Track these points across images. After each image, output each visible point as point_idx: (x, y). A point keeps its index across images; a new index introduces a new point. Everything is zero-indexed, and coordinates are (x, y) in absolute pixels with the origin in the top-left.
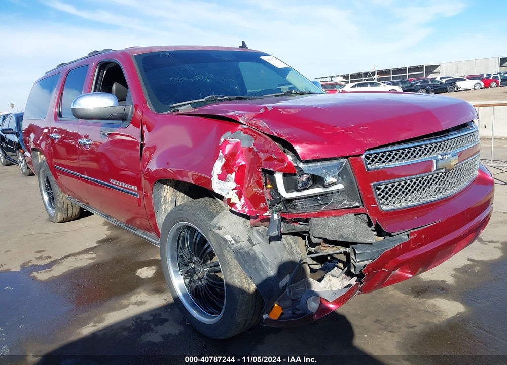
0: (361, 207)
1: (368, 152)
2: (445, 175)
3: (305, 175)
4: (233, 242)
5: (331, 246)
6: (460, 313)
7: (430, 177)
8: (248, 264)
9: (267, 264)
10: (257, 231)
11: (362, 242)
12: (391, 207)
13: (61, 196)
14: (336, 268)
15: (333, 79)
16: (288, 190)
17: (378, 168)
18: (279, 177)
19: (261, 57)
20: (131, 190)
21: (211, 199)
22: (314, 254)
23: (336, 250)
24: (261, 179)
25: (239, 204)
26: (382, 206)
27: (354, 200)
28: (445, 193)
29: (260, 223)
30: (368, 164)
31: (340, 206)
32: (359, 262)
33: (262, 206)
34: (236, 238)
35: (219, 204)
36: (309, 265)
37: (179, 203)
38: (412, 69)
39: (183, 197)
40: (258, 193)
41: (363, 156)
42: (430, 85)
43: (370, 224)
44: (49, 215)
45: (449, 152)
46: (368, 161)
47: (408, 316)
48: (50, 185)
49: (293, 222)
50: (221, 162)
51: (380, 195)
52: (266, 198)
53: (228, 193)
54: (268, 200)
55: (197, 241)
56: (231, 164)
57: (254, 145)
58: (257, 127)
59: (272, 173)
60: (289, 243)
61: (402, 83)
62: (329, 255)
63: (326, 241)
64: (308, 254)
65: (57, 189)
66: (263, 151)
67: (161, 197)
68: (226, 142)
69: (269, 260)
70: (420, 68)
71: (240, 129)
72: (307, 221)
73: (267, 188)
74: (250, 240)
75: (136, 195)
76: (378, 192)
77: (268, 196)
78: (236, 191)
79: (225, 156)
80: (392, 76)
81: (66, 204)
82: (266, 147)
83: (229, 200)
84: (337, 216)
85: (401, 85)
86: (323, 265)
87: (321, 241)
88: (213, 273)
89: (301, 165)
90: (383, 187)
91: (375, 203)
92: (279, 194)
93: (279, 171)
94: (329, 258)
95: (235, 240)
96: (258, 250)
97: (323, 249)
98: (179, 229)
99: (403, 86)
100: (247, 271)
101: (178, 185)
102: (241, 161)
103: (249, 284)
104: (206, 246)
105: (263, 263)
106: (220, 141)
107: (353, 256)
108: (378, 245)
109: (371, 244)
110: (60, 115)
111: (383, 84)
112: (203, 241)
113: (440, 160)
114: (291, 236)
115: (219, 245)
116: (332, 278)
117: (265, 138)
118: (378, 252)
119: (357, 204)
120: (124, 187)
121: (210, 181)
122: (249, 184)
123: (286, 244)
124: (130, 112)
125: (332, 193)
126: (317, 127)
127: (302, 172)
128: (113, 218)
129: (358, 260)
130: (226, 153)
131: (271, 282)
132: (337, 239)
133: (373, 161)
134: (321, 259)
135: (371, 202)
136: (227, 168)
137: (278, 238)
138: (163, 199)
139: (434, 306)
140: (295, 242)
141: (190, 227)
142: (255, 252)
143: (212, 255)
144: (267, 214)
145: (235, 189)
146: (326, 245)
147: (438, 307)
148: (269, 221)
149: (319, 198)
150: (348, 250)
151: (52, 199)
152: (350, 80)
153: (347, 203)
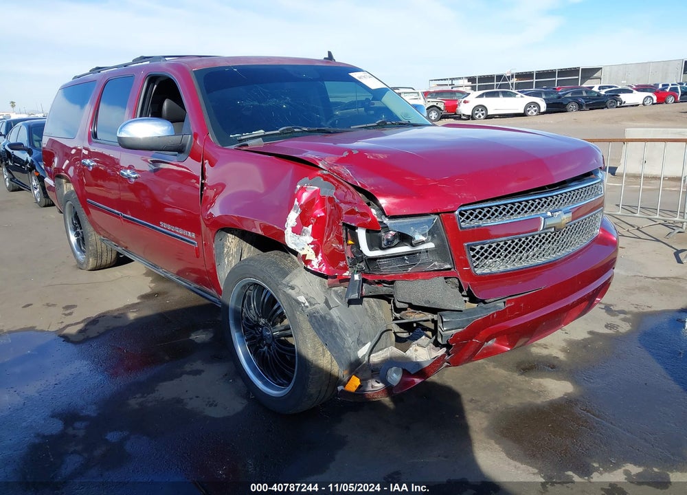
0: (453, 270)
1: (463, 208)
2: (555, 235)
3: (391, 232)
4: (307, 304)
5: (418, 312)
6: (569, 394)
7: (536, 236)
8: (323, 329)
9: (345, 330)
10: (336, 292)
11: (450, 308)
12: (486, 271)
13: (93, 237)
14: (424, 337)
15: (454, 82)
16: (371, 247)
17: (473, 227)
18: (361, 234)
19: (351, 74)
20: (187, 236)
21: (282, 253)
22: (399, 320)
23: (423, 317)
24: (341, 234)
25: (316, 262)
26: (476, 269)
27: (446, 261)
28: (554, 256)
29: (339, 283)
30: (462, 222)
31: (429, 268)
32: (447, 330)
33: (341, 264)
34: (311, 300)
35: (292, 258)
36: (395, 333)
37: (245, 256)
38: (563, 72)
39: (249, 249)
40: (337, 249)
41: (457, 213)
42: (583, 98)
43: (461, 290)
44: (78, 260)
45: (561, 208)
46: (463, 218)
47: (509, 395)
48: (79, 223)
49: (378, 283)
50: (297, 212)
51: (474, 256)
52: (346, 256)
53: (303, 249)
54: (348, 258)
55: (266, 300)
56: (307, 215)
57: (335, 194)
58: (339, 174)
59: (354, 229)
60: (371, 307)
61: (546, 93)
62: (415, 322)
63: (411, 306)
64: (393, 320)
65: (88, 228)
66: (345, 203)
67: (223, 248)
68: (303, 189)
69: (347, 325)
70: (574, 71)
71: (320, 175)
72: (392, 283)
73: (348, 245)
74: (327, 302)
75: (193, 243)
76: (472, 253)
77: (349, 254)
78: (312, 246)
79: (301, 206)
80: (535, 80)
81: (99, 247)
82: (349, 198)
83: (304, 256)
84: (424, 279)
85: (544, 97)
86: (411, 334)
87: (406, 306)
88: (283, 338)
89: (386, 221)
90: (478, 248)
91: (468, 266)
92: (361, 251)
93: (362, 226)
94: (415, 325)
95: (309, 302)
96: (335, 313)
97: (408, 314)
98: (245, 286)
99: (548, 97)
100: (322, 337)
101: (245, 236)
102: (320, 213)
103: (323, 349)
104: (276, 307)
105: (340, 328)
106: (296, 188)
107: (440, 324)
108: (470, 312)
109: (461, 311)
110: (95, 135)
111: (520, 94)
112: (273, 301)
113: (549, 217)
114: (375, 299)
115: (290, 305)
116: (418, 348)
117: (348, 188)
118: (468, 320)
119: (448, 266)
120: (178, 233)
121: (283, 234)
122: (327, 238)
123: (369, 309)
124: (188, 142)
125: (420, 253)
126: (407, 178)
127: (387, 229)
128: (162, 268)
129: (445, 329)
130: (302, 203)
131: (349, 350)
132: (423, 304)
133: (468, 218)
134: (407, 326)
135: (464, 265)
136: (303, 220)
137: (358, 301)
138: (226, 250)
139: (540, 385)
140: (379, 306)
141: (257, 284)
142: (331, 316)
143: (282, 317)
144: (347, 274)
145: (311, 244)
146: (413, 310)
147: (545, 387)
148: (349, 281)
149: (406, 257)
150: (435, 317)
151: (82, 241)
152: (477, 84)
153: (437, 264)
